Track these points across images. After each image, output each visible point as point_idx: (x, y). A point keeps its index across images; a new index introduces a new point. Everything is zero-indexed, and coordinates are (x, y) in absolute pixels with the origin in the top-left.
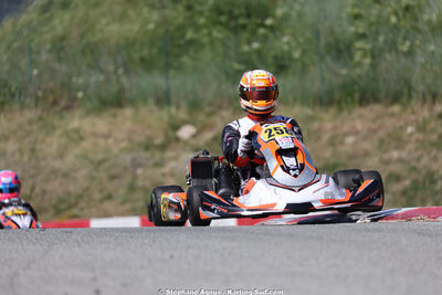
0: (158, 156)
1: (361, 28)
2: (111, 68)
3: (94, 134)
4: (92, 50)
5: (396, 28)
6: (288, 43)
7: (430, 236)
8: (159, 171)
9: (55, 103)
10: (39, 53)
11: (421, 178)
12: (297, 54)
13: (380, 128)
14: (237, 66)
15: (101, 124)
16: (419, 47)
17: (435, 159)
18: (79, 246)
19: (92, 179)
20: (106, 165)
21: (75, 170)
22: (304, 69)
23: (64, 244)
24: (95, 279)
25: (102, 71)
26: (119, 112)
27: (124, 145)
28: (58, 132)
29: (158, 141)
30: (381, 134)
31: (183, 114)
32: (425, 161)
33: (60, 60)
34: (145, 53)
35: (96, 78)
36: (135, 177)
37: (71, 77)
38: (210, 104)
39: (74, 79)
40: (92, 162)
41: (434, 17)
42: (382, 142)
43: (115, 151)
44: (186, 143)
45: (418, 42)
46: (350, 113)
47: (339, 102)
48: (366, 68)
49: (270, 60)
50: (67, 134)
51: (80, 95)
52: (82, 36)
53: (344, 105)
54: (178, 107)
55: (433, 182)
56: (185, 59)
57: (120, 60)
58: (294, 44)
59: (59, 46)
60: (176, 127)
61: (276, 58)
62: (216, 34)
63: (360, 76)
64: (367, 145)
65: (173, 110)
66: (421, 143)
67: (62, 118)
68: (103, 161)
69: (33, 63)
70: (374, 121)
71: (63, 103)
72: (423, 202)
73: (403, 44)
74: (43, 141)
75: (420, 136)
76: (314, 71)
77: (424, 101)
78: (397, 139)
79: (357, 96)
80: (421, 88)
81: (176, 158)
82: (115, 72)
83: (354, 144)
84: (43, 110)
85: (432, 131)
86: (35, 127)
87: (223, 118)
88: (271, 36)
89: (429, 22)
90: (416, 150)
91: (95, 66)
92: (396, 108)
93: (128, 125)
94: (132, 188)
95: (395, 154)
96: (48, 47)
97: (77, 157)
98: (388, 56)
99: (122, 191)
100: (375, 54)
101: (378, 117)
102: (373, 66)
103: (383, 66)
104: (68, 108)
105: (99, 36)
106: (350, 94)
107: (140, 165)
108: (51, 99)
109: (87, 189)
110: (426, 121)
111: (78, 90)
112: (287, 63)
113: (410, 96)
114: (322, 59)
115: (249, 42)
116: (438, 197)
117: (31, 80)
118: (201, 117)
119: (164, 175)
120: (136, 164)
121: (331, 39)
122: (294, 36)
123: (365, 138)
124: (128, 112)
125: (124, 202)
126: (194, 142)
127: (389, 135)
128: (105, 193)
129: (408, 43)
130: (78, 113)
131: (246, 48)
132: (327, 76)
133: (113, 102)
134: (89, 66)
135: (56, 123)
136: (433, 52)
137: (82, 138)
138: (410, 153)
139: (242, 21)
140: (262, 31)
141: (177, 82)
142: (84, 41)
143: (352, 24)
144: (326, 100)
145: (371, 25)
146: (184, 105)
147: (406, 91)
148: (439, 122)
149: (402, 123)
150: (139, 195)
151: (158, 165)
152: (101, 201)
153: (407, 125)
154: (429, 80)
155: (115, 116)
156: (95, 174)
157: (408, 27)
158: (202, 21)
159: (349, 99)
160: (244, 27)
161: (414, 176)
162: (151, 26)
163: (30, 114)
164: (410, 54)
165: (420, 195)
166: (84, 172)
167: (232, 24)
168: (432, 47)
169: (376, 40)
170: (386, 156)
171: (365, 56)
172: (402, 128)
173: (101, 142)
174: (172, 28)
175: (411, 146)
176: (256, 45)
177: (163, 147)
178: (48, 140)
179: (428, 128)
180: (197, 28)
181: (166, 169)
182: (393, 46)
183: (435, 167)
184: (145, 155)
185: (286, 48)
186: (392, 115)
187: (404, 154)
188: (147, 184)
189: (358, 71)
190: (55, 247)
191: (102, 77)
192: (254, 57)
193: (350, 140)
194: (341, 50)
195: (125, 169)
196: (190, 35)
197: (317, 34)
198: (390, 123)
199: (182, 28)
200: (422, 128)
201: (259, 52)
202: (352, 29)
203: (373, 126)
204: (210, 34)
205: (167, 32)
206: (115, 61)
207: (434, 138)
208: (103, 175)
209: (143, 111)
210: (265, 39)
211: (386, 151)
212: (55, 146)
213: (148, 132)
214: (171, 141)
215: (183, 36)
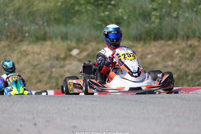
0: (62, 63)
1: (155, 5)
2: (41, 23)
3: (33, 53)
4: (32, 14)
5: (171, 6)
6: (122, 12)
7: (186, 100)
8: (62, 70)
9: (15, 38)
10: (8, 15)
11: (182, 74)
12: (125, 17)
13: (163, 51)
14: (98, 23)
15: (36, 48)
16: (181, 15)
17: (188, 65)
18: (27, 103)
19: (32, 73)
20: (38, 67)
21: (25, 69)
22: (129, 24)
23: (20, 102)
24: (34, 119)
25: (37, 24)
26: (44, 43)
27: (47, 58)
28: (16, 52)
29: (62, 56)
30: (164, 54)
31: (73, 44)
32: (183, 66)
33: (18, 19)
34: (56, 16)
35: (34, 27)
36: (52, 72)
37: (22, 27)
38: (86, 40)
39: (24, 28)
40: (32, 65)
41: (188, 1)
42: (164, 57)
43: (43, 60)
44: (75, 57)
45: (180, 13)
46: (150, 44)
47: (145, 39)
48: (157, 24)
49: (113, 20)
50: (21, 52)
51: (27, 35)
52: (28, 8)
53: (147, 41)
54: (71, 41)
55: (187, 76)
56: (75, 19)
57: (45, 19)
58: (124, 12)
59: (17, 12)
60: (70, 50)
61: (116, 19)
62: (89, 8)
63: (154, 28)
64: (157, 59)
65: (69, 42)
66: (182, 59)
67: (18, 45)
68: (37, 65)
69: (5, 20)
70: (160, 48)
71: (19, 38)
72: (183, 85)
73: (174, 13)
74: (10, 55)
75: (181, 55)
76: (133, 25)
77: (183, 39)
78: (171, 56)
79: (153, 37)
80: (182, 33)
81: (70, 64)
82: (43, 24)
83: (151, 58)
84: (10, 42)
85: (187, 53)
86: (6, 49)
87: (91, 46)
88: (114, 9)
89: (186, 3)
90: (180, 61)
91: (33, 22)
92: (170, 42)
93: (49, 49)
94: (50, 77)
95: (170, 63)
96: (12, 13)
97: (25, 63)
98: (167, 19)
99: (46, 79)
100: (161, 18)
101: (162, 46)
102: (160, 23)
103: (165, 23)
104: (21, 41)
105: (35, 8)
106: (150, 36)
107: (54, 67)
108: (13, 36)
109: (30, 77)
110: (184, 49)
111: (26, 32)
112: (121, 21)
113: (177, 37)
114: (137, 19)
115: (104, 12)
116: (189, 82)
117: (4, 27)
118: (82, 46)
119: (65, 72)
120: (52, 67)
121: (141, 11)
122: (124, 9)
123: (156, 56)
124: (49, 43)
125: (47, 83)
126: (78, 57)
127: (167, 54)
128: (38, 80)
129: (176, 13)
130: (26, 43)
131: (102, 14)
132: (139, 27)
133: (42, 38)
134: (31, 22)
135: (16, 47)
136: (187, 17)
137: (27, 54)
138: (177, 63)
139: (100, 2)
140: (110, 7)
141: (71, 29)
142: (29, 11)
143: (151, 4)
144: (139, 38)
145: (159, 4)
146: (74, 40)
147: (175, 34)
148: (190, 49)
149: (173, 49)
150: (53, 80)
151: (62, 67)
152: (36, 83)
153: (175, 50)
154: (185, 30)
155: (42, 44)
156: (33, 71)
157: (176, 5)
158: (82, 2)
159: (149, 38)
160: (101, 5)
161: (178, 73)
162: (59, 4)
163: (4, 43)
164: (177, 18)
165: (181, 81)
166: (28, 70)
167: (96, 3)
168: (187, 15)
169: (162, 11)
170: (166, 64)
171: (156, 18)
172: (173, 51)
173: (36, 56)
174: (69, 5)
175: (177, 60)
176: (107, 13)
177: (64, 59)
178: (12, 55)
179: (185, 51)
180: (80, 5)
181: (66, 69)
182: (169, 14)
183: (188, 69)
184: (56, 62)
185: (120, 14)
186: (169, 45)
187: (174, 63)
188: (57, 75)
189: (153, 25)
190: (16, 103)
191: (37, 27)
192: (106, 18)
193: (149, 56)
194: (146, 16)
195: (47, 68)
196: (77, 8)
197: (135, 8)
198: (168, 49)
199: (73, 5)
200: (182, 51)
201: (108, 16)
202: (151, 6)
203: (160, 50)
204: (86, 8)
205: (66, 7)
206: (43, 20)
207: (188, 56)
208: (37, 71)
209: (56, 42)
210: (111, 10)
211: (166, 62)
212: (15, 58)
213: (58, 52)
214: (68, 56)
215: (74, 9)
